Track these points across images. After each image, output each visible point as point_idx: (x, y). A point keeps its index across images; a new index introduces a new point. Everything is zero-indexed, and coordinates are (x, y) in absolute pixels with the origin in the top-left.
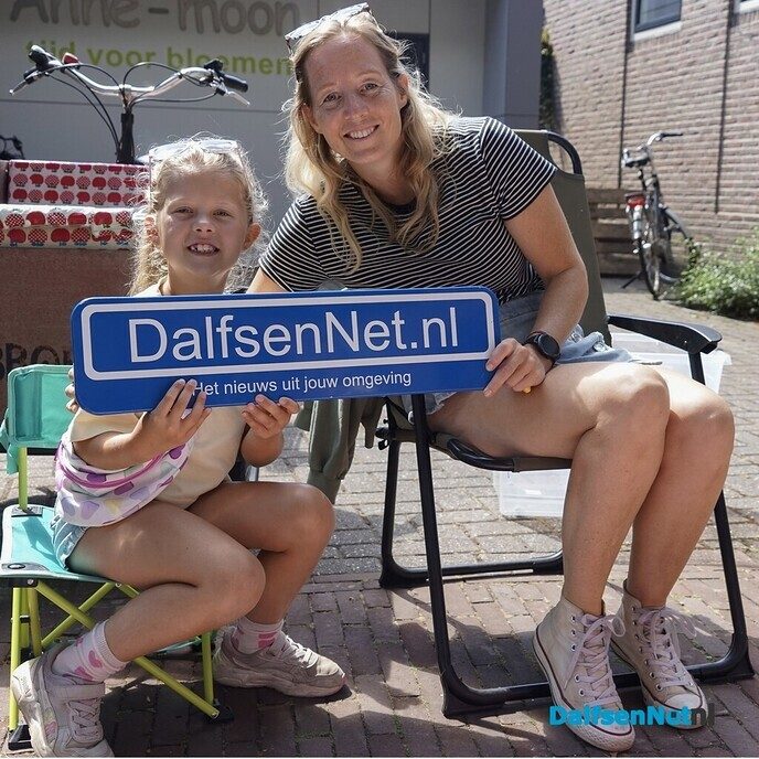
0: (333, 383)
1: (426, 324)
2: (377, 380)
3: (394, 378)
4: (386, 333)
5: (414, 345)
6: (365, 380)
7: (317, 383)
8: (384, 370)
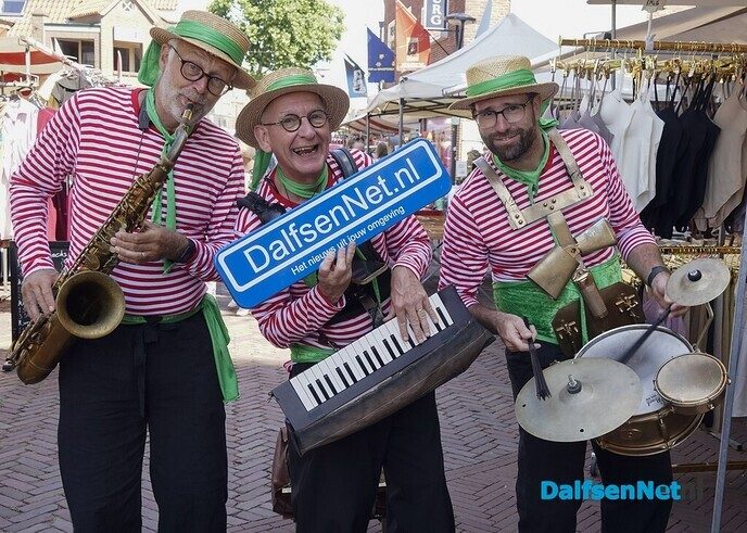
0: (363, 232)
1: (397, 175)
2: (386, 218)
3: (394, 213)
4: (379, 191)
5: (397, 190)
6: (379, 222)
7: (355, 236)
8: (387, 211)
